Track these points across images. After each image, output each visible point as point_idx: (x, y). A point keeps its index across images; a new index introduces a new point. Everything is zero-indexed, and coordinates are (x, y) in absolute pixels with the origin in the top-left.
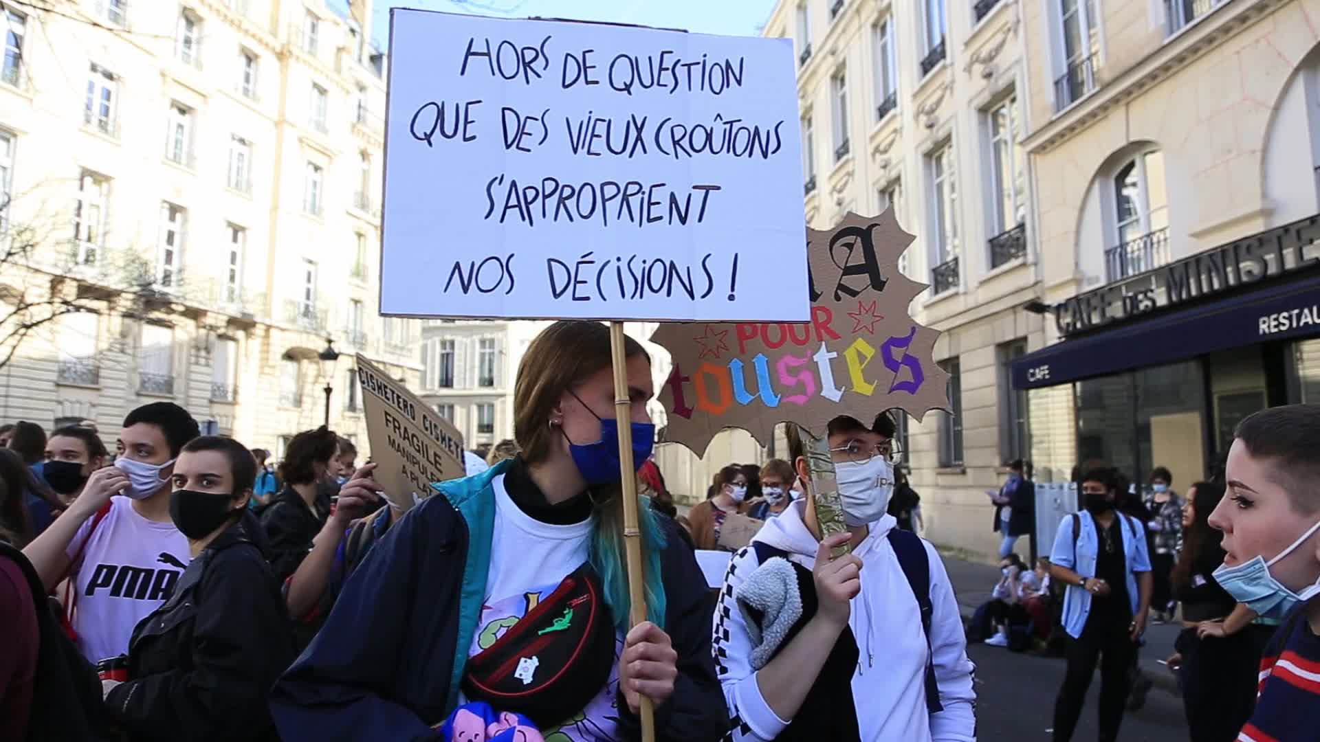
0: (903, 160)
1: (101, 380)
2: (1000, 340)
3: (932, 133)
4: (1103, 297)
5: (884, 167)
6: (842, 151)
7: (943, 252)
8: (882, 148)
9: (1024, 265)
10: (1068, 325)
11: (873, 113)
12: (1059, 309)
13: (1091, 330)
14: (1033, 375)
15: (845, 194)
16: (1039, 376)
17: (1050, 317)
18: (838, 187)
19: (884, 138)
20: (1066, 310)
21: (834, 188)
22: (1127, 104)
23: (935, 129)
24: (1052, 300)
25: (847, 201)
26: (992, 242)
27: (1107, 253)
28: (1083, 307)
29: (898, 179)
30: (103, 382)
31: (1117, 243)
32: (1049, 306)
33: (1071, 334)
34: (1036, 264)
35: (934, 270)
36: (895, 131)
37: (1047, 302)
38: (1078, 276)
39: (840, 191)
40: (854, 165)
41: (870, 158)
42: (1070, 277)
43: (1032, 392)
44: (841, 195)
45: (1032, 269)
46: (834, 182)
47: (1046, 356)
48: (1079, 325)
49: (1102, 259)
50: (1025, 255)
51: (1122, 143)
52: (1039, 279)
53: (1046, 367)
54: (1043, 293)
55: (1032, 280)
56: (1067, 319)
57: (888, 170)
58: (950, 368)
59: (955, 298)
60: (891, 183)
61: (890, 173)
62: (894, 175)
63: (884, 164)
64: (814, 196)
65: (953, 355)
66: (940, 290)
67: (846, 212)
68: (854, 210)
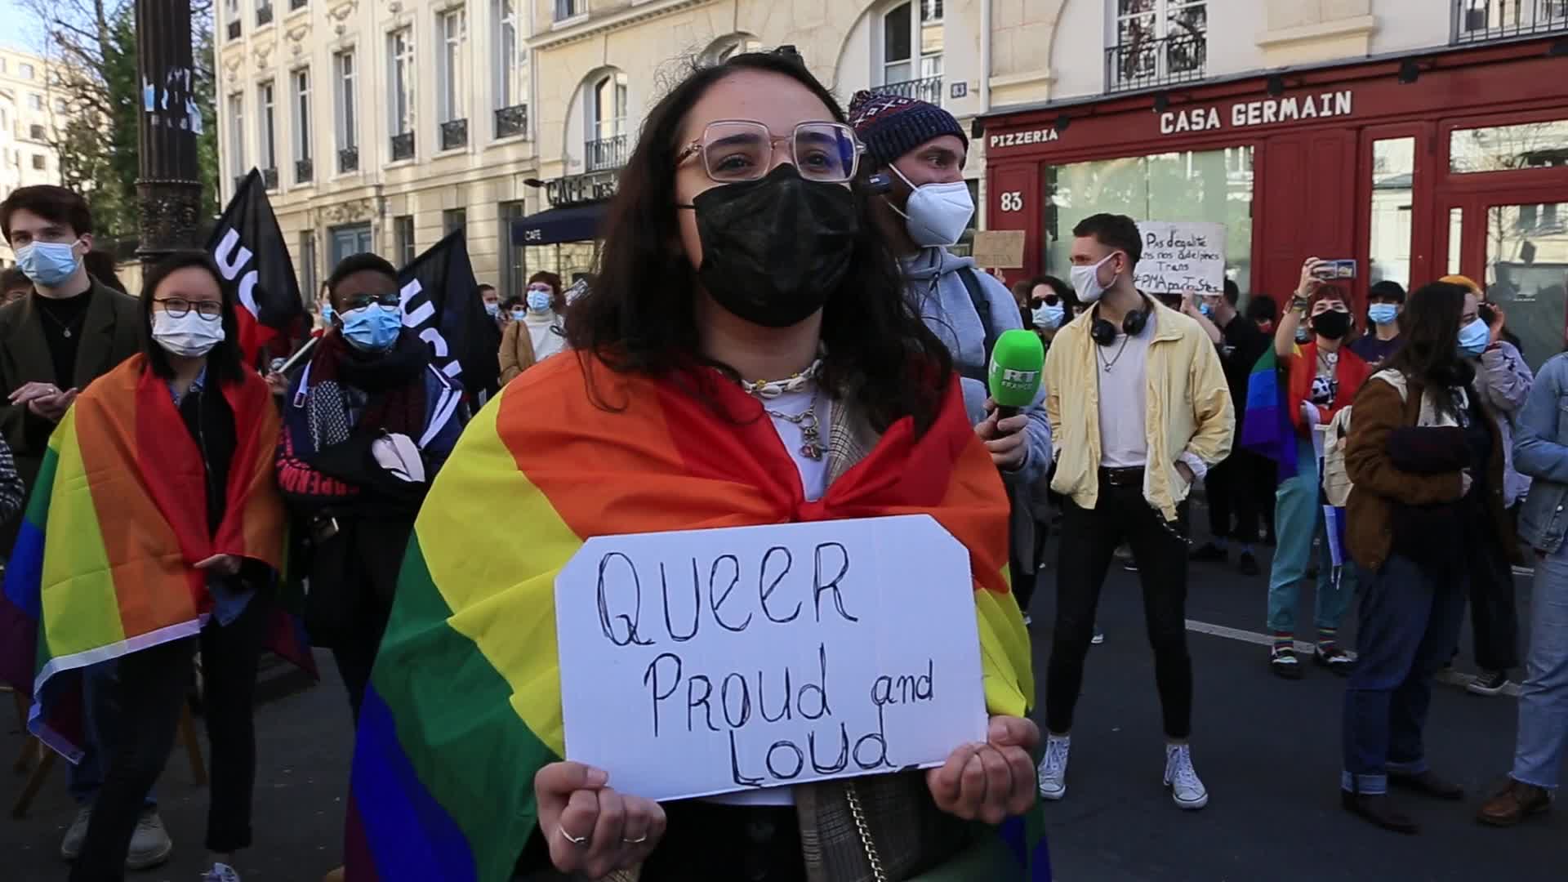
0: (415, 10)
2: (501, 199)
4: (580, 183)
5: (395, 11)
7: (451, 113)
9: (524, 141)
10: (556, 198)
12: (549, 186)
13: (571, 205)
14: (529, 236)
15: (346, 22)
16: (532, 237)
17: (543, 190)
18: (338, 12)
20: (555, 187)
21: (333, 12)
22: (607, 36)
24: (546, 175)
25: (348, 32)
26: (498, 113)
27: (587, 144)
28: (567, 186)
29: (408, 26)
31: (594, 139)
32: (542, 182)
33: (558, 206)
34: (533, 142)
35: (443, 126)
37: (541, 179)
38: (565, 158)
39: (340, 18)
42: (559, 158)
43: (528, 248)
44: (342, 23)
45: (530, 145)
47: (539, 221)
48: (563, 200)
49: (583, 147)
50: (525, 133)
51: (601, 64)
52: (536, 154)
53: (538, 231)
54: (539, 167)
55: (530, 155)
56: (555, 194)
57: (398, 14)
58: (455, 217)
59: (463, 157)
60: (400, 28)
61: (399, 17)
62: (404, 21)
63: (393, 8)
64: (305, 13)
65: (460, 206)
66: (448, 146)
67: (347, 43)
68: (357, 44)
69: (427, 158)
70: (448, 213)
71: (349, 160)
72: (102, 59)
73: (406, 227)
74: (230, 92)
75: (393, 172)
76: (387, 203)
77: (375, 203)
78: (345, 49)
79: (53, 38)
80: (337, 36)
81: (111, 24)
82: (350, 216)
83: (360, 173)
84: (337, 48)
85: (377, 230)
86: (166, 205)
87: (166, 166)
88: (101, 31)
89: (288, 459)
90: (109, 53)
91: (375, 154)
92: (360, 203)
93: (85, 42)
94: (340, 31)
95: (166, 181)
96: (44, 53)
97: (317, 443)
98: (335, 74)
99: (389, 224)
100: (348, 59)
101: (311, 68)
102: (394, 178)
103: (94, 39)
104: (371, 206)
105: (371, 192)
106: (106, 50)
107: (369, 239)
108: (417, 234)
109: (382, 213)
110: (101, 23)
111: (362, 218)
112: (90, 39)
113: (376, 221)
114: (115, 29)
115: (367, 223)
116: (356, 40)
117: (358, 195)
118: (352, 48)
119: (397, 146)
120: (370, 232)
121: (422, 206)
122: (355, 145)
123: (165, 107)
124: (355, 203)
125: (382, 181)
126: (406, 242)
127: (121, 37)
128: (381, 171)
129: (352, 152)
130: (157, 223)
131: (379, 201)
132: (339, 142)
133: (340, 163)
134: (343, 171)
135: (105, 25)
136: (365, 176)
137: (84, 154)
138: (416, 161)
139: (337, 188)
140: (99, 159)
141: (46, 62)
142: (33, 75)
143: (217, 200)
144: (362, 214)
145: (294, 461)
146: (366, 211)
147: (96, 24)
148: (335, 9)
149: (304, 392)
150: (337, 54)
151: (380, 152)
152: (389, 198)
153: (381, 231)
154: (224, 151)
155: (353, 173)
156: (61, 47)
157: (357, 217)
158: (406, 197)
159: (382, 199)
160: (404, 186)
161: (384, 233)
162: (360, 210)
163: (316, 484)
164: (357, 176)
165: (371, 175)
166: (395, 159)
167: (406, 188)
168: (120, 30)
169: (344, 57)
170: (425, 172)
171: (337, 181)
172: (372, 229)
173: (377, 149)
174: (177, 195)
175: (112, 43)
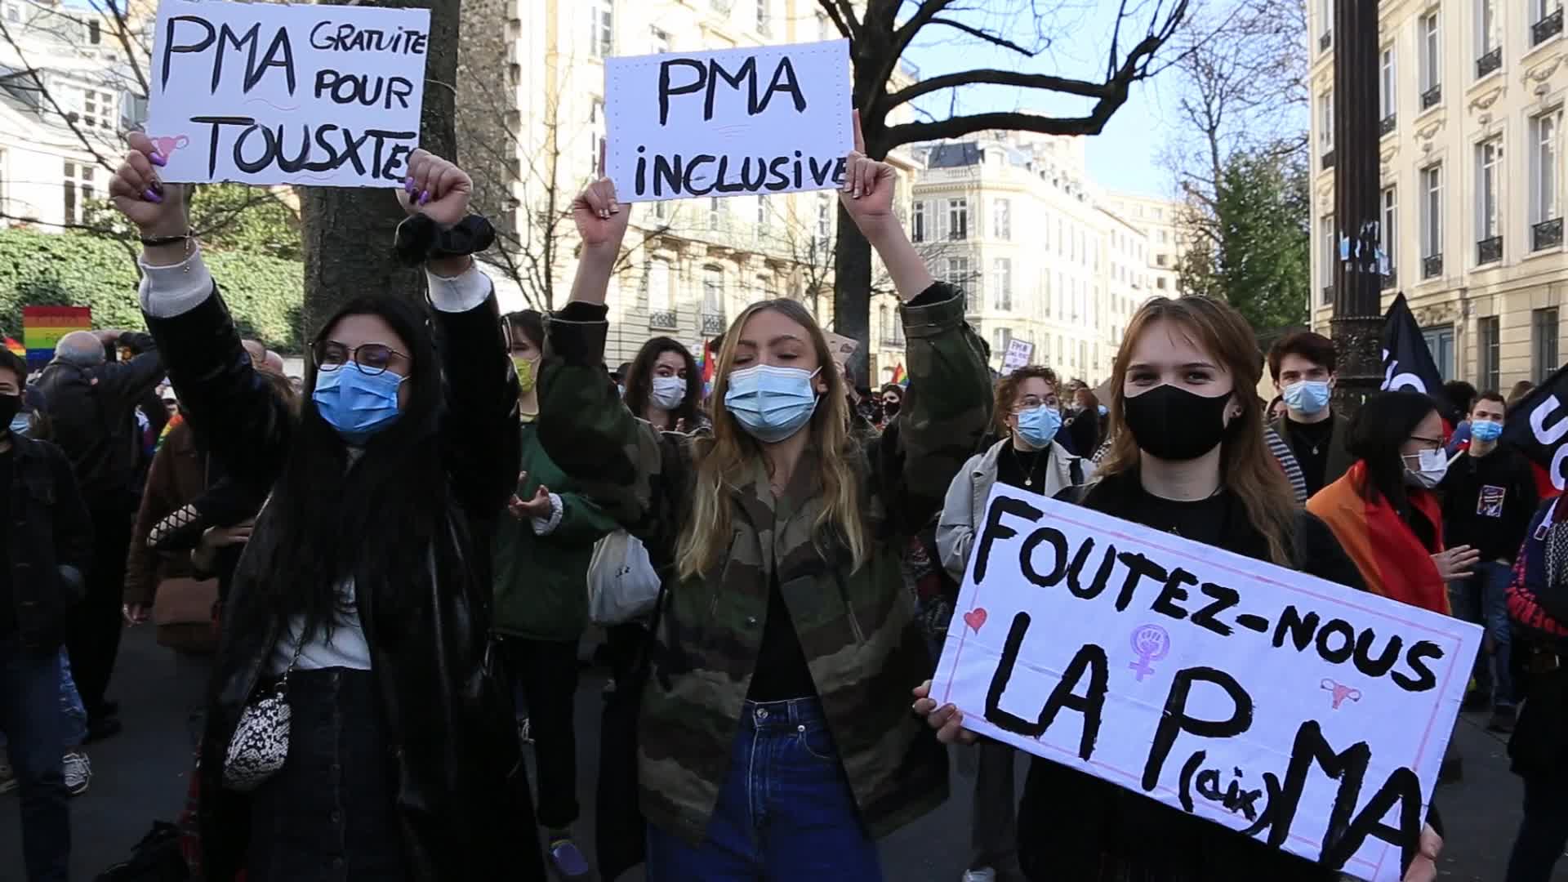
0: (1506, 118)
1: (678, 323)
3: (1541, 99)
5: (1484, 123)
6: (1431, 98)
7: (1545, 213)
8: (1481, 102)
11: (1472, 69)
15: (1433, 140)
18: (1425, 131)
19: (1484, 95)
21: (1420, 133)
23: (1545, 96)
25: (1435, 148)
29: (1499, 134)
30: (679, 325)
35: (1535, 226)
36: (1498, 89)
39: (1427, 137)
40: (1446, 114)
41: (1466, 111)
44: (1429, 141)
46: (1422, 124)
57: (1488, 125)
58: (1545, 317)
59: (1559, 256)
60: (1489, 138)
61: (1489, 127)
62: (1494, 131)
63: (1483, 120)
64: (1393, 137)
65: (1551, 305)
66: (1540, 246)
67: (1434, 159)
68: (1444, 159)
69: (1515, 260)
70: (1538, 312)
71: (1433, 266)
72: (1216, 198)
73: (1490, 329)
74: (1322, 214)
75: (1480, 275)
76: (1471, 305)
77: (1459, 306)
78: (1432, 165)
79: (1180, 187)
80: (1425, 153)
81: (1224, 169)
82: (1433, 318)
83: (1444, 278)
84: (1424, 164)
85: (1460, 331)
86: (1355, 338)
87: (1357, 302)
88: (1216, 176)
89: (1519, 587)
90: (1221, 192)
91: (1460, 259)
92: (1443, 306)
93: (1203, 186)
94: (1427, 149)
95: (1357, 318)
96: (1173, 198)
97: (1550, 579)
98: (1421, 188)
99: (1472, 324)
100: (1435, 173)
101: (1398, 186)
102: (1479, 281)
103: (1209, 182)
104: (1455, 310)
105: (1455, 295)
106: (1220, 192)
107: (1452, 339)
108: (1502, 333)
109: (1466, 315)
110: (1217, 169)
111: (1444, 320)
112: (1205, 183)
113: (1458, 323)
114: (1228, 173)
115: (1450, 325)
116: (1443, 155)
117: (1443, 298)
118: (1439, 162)
119: (1484, 250)
120: (1453, 333)
121: (1508, 305)
122: (1440, 252)
123: (1357, 255)
124: (1438, 306)
125: (1467, 284)
126: (1490, 341)
127: (1231, 179)
128: (1465, 274)
129: (1436, 259)
130: (1347, 354)
131: (1463, 303)
132: (1423, 250)
133: (1424, 269)
134: (1426, 277)
135: (1219, 170)
136: (1448, 281)
137: (1198, 275)
138: (1504, 262)
139: (1421, 294)
140: (1209, 279)
141: (1174, 205)
142: (1160, 216)
143: (1307, 308)
144: (1446, 316)
145: (1523, 590)
146: (1449, 314)
147: (1213, 170)
148: (1422, 130)
149: (1548, 526)
150: (1424, 170)
151: (1465, 256)
152: (1473, 300)
153: (1464, 332)
154: (1315, 267)
155: (1438, 278)
156: (1186, 193)
157: (1441, 317)
158: (1492, 299)
159: (1466, 302)
160: (1489, 288)
161: (1467, 334)
162: (1443, 312)
163: (1539, 618)
164: (1440, 281)
165: (1455, 279)
166: (1480, 263)
167: (1492, 290)
168: (1232, 173)
169: (1430, 172)
170: (1513, 274)
171: (1423, 286)
172: (1455, 330)
173: (1462, 253)
174: (1365, 329)
175: (1225, 185)
